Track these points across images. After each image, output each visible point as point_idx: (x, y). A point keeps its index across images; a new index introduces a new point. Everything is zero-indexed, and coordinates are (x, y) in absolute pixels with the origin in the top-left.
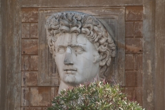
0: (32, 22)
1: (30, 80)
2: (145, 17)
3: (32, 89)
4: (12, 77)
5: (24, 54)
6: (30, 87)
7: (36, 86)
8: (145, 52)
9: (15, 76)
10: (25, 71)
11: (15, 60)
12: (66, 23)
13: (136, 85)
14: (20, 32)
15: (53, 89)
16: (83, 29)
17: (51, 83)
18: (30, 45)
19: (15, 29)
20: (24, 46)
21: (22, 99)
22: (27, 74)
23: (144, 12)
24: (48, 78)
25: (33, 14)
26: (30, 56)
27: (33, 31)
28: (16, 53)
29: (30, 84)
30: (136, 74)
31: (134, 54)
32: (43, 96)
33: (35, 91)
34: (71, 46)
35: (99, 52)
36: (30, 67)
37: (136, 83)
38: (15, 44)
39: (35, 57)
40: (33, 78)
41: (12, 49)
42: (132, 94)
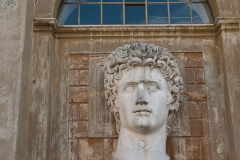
0: (82, 69)
1: (79, 131)
2: (206, 63)
3: (81, 141)
4: (58, 127)
5: (72, 102)
6: (78, 139)
7: (86, 138)
8: (210, 99)
9: (61, 126)
10: (73, 120)
11: (62, 109)
12: (139, 53)
13: (202, 134)
14: (68, 79)
15: (106, 140)
16: (159, 62)
17: (104, 133)
18: (79, 92)
19: (62, 76)
20: (72, 94)
21: (70, 152)
22: (76, 125)
23: (204, 57)
24: (100, 128)
25: (83, 61)
26: (78, 104)
27: (83, 78)
28: (63, 101)
29: (79, 135)
30: (201, 123)
31: (197, 101)
32: (94, 148)
33: (84, 143)
34: (144, 82)
35: (172, 93)
36: (78, 116)
37: (202, 133)
38: (62, 91)
39: (84, 105)
40: (82, 129)
41: (58, 97)
42: (198, 145)
